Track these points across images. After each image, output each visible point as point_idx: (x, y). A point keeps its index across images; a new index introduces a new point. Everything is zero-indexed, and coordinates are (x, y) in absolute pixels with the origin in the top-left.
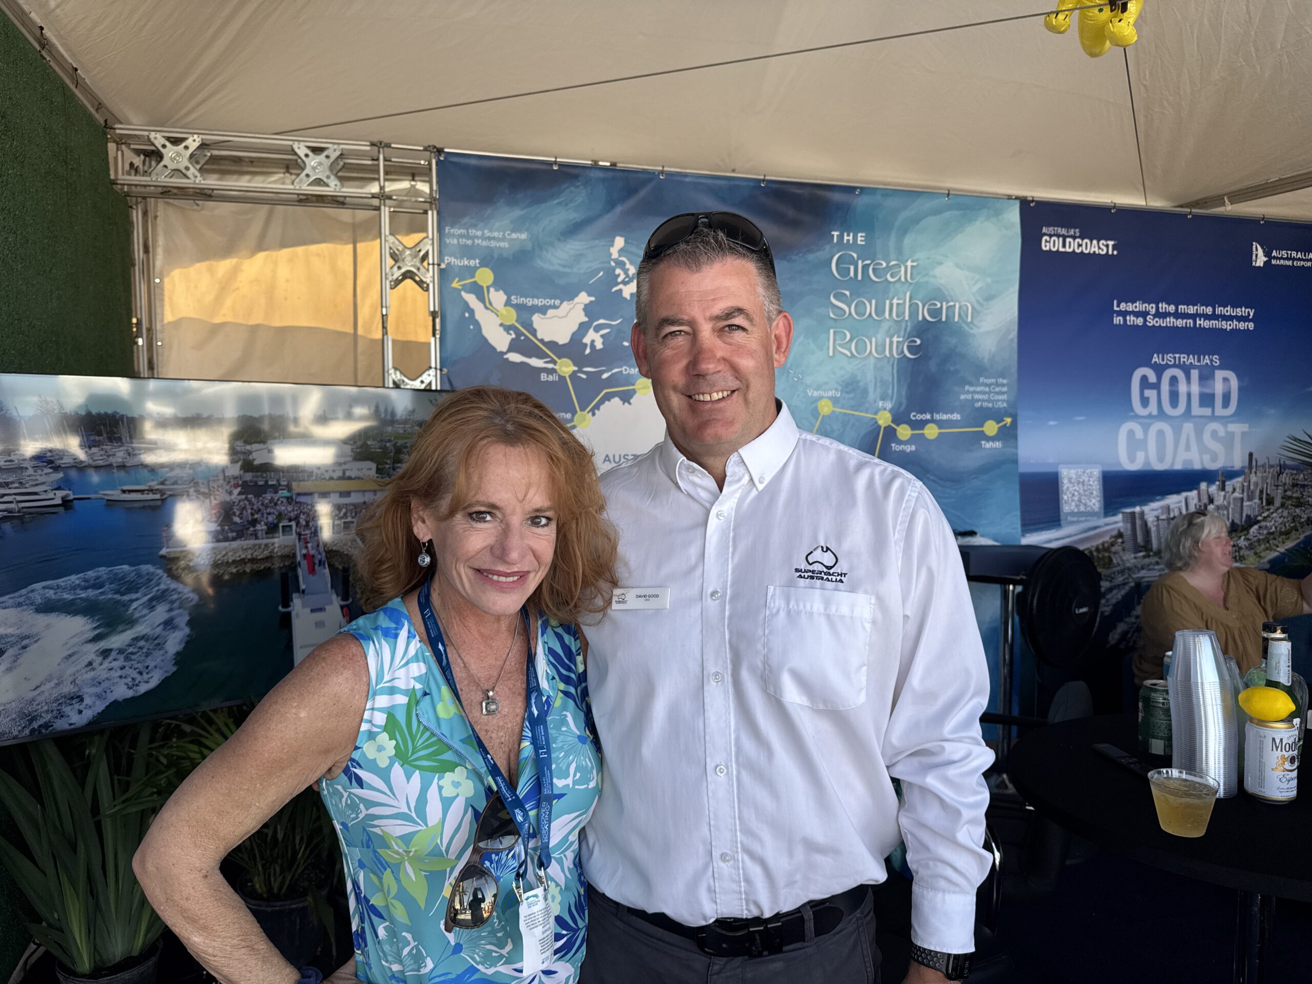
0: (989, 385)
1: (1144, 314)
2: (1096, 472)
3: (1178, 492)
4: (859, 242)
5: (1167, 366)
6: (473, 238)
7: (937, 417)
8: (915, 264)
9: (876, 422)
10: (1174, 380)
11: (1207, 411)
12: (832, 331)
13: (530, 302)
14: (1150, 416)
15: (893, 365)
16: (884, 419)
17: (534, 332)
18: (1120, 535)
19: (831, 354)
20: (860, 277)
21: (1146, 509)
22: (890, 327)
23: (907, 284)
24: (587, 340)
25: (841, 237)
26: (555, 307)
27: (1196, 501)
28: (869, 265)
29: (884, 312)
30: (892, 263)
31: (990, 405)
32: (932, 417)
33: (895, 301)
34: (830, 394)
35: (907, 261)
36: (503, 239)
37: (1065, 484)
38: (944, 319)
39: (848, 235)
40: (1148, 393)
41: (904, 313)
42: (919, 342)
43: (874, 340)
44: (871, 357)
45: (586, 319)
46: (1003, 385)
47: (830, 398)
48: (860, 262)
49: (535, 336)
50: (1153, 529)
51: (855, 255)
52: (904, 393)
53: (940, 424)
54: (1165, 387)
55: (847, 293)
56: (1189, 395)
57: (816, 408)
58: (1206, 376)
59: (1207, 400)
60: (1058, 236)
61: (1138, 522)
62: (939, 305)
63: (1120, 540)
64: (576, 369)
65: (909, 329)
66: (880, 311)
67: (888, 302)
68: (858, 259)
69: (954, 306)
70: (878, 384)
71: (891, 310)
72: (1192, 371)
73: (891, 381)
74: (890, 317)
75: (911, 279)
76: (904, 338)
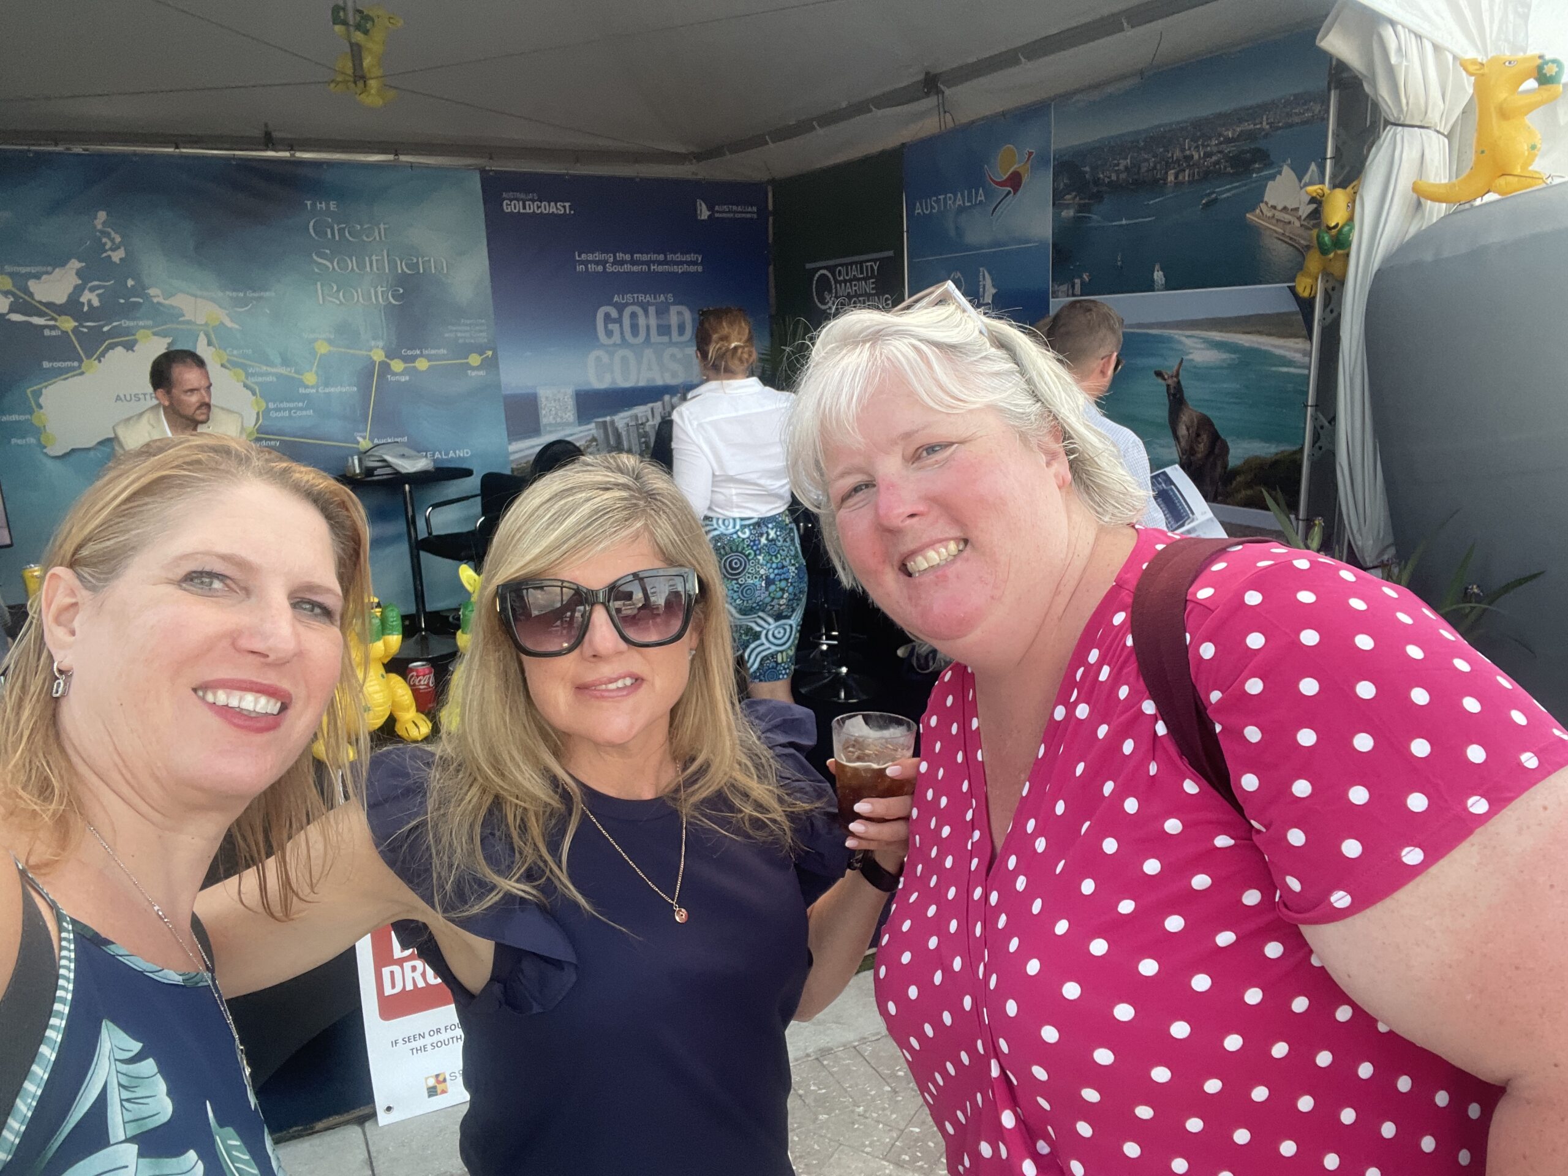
0: (470, 325)
1: (604, 263)
2: (570, 391)
3: (644, 403)
4: (332, 209)
5: (627, 305)
7: (425, 352)
8: (387, 226)
9: (371, 358)
10: (634, 315)
11: (666, 339)
12: (319, 283)
13: (23, 270)
14: (615, 345)
15: (380, 310)
16: (378, 356)
17: (31, 295)
18: (594, 439)
19: (321, 302)
20: (337, 238)
21: (616, 418)
22: (373, 279)
23: (383, 244)
24: (84, 299)
25: (314, 205)
26: (47, 273)
27: (661, 409)
28: (344, 229)
29: (365, 267)
30: (366, 226)
31: (472, 341)
32: (421, 352)
33: (374, 258)
34: (324, 336)
35: (380, 224)
37: (543, 402)
38: (421, 271)
39: (321, 203)
40: (610, 326)
41: (384, 267)
42: (401, 291)
43: (359, 290)
44: (359, 303)
45: (80, 282)
46: (482, 324)
47: (325, 340)
48: (336, 226)
49: (33, 299)
50: (624, 434)
51: (330, 220)
52: (393, 333)
53: (429, 358)
54: (626, 321)
55: (328, 251)
56: (648, 327)
57: (314, 349)
58: (662, 311)
59: (664, 330)
60: (518, 200)
61: (610, 430)
62: (415, 261)
63: (595, 443)
64: (76, 324)
65: (390, 280)
66: (361, 266)
67: (367, 259)
68: (334, 223)
69: (429, 260)
70: (369, 326)
71: (371, 265)
72: (650, 308)
73: (380, 324)
74: (371, 271)
75: (385, 239)
76: (387, 288)
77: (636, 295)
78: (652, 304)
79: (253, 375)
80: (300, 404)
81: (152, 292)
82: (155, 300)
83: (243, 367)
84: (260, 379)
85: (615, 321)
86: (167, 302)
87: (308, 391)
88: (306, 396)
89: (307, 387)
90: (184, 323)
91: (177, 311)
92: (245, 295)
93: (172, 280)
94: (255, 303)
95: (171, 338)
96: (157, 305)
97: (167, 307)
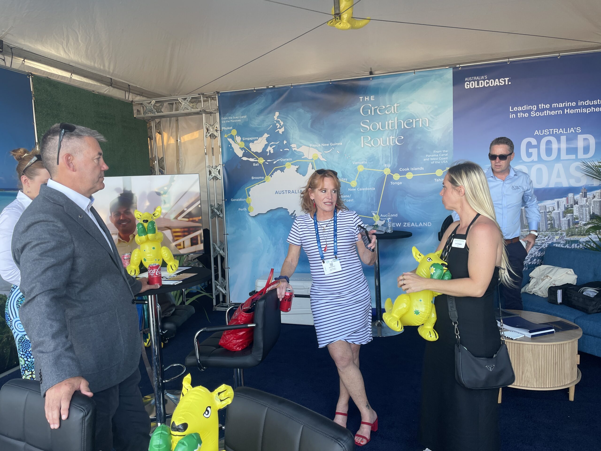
0: (438, 154)
1: (529, 111)
4: (372, 100)
5: (545, 136)
6: (230, 120)
7: (412, 169)
8: (398, 105)
9: (384, 173)
10: (549, 143)
11: (573, 157)
12: (362, 137)
13: (248, 139)
14: (533, 161)
15: (391, 149)
16: (387, 172)
17: (250, 149)
22: (388, 133)
23: (395, 114)
24: (268, 150)
25: (363, 99)
28: (377, 108)
30: (388, 106)
31: (439, 162)
32: (410, 169)
33: (390, 122)
34: (362, 163)
35: (394, 104)
36: (239, 119)
39: (367, 97)
40: (530, 150)
41: (395, 126)
42: (403, 138)
43: (381, 139)
44: (381, 146)
45: (267, 143)
46: (446, 153)
47: (362, 164)
48: (373, 108)
49: (251, 151)
51: (370, 105)
52: (396, 160)
53: (414, 172)
54: (543, 146)
56: (559, 150)
57: (357, 169)
59: (572, 151)
60: (474, 81)
64: (265, 161)
65: (397, 132)
66: (383, 127)
67: (387, 123)
69: (419, 120)
70: (384, 157)
71: (388, 126)
72: (562, 137)
73: (390, 155)
74: (388, 129)
75: (397, 112)
76: (395, 137)
77: (551, 130)
78: (564, 135)
81: (293, 146)
82: (294, 149)
85: (534, 147)
86: (298, 150)
87: (352, 190)
88: (351, 192)
89: (352, 188)
90: (304, 159)
91: (302, 154)
92: (329, 145)
93: (301, 140)
94: (333, 148)
95: (298, 166)
96: (294, 152)
97: (298, 152)
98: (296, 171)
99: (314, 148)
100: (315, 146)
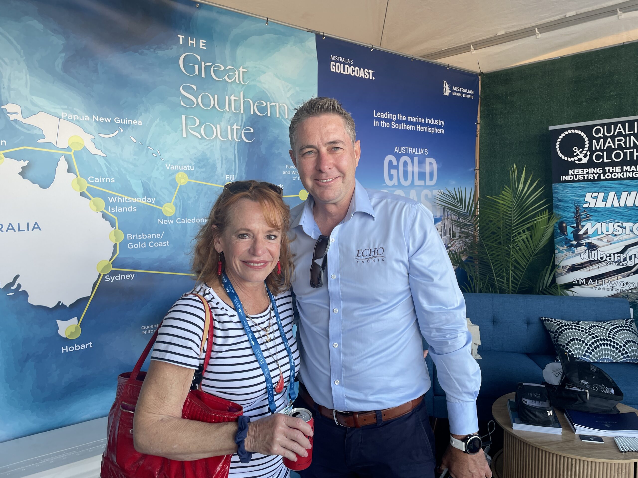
4: (201, 47)
5: (402, 155)
8: (246, 71)
12: (184, 117)
14: (394, 186)
15: (234, 146)
19: (184, 135)
20: (203, 76)
22: (230, 117)
23: (241, 86)
25: (186, 40)
28: (210, 66)
29: (225, 105)
30: (229, 68)
33: (232, 98)
34: (185, 168)
35: (240, 68)
38: (269, 115)
39: (192, 40)
40: (392, 171)
41: (240, 107)
42: (252, 131)
43: (218, 126)
44: (217, 140)
47: (186, 172)
48: (203, 63)
51: (199, 57)
52: (243, 169)
54: (401, 168)
55: (194, 87)
56: (413, 173)
57: (174, 179)
60: (341, 63)
62: (265, 104)
65: (244, 120)
66: (221, 104)
67: (227, 98)
68: (201, 61)
69: (276, 105)
70: (224, 162)
71: (230, 105)
72: (415, 158)
73: (233, 159)
74: (229, 109)
75: (243, 82)
76: (241, 126)
77: (407, 148)
78: (416, 156)
79: (113, 205)
80: (158, 236)
81: (9, 107)
82: (12, 117)
83: (104, 196)
84: (121, 210)
85: (395, 167)
86: (25, 121)
87: (166, 222)
88: (165, 228)
89: (165, 218)
90: (43, 145)
91: (36, 132)
92: (112, 121)
93: (34, 97)
94: (122, 131)
95: (27, 162)
96: (14, 124)
97: (25, 126)
98: (19, 173)
99: (71, 121)
100: (75, 117)
